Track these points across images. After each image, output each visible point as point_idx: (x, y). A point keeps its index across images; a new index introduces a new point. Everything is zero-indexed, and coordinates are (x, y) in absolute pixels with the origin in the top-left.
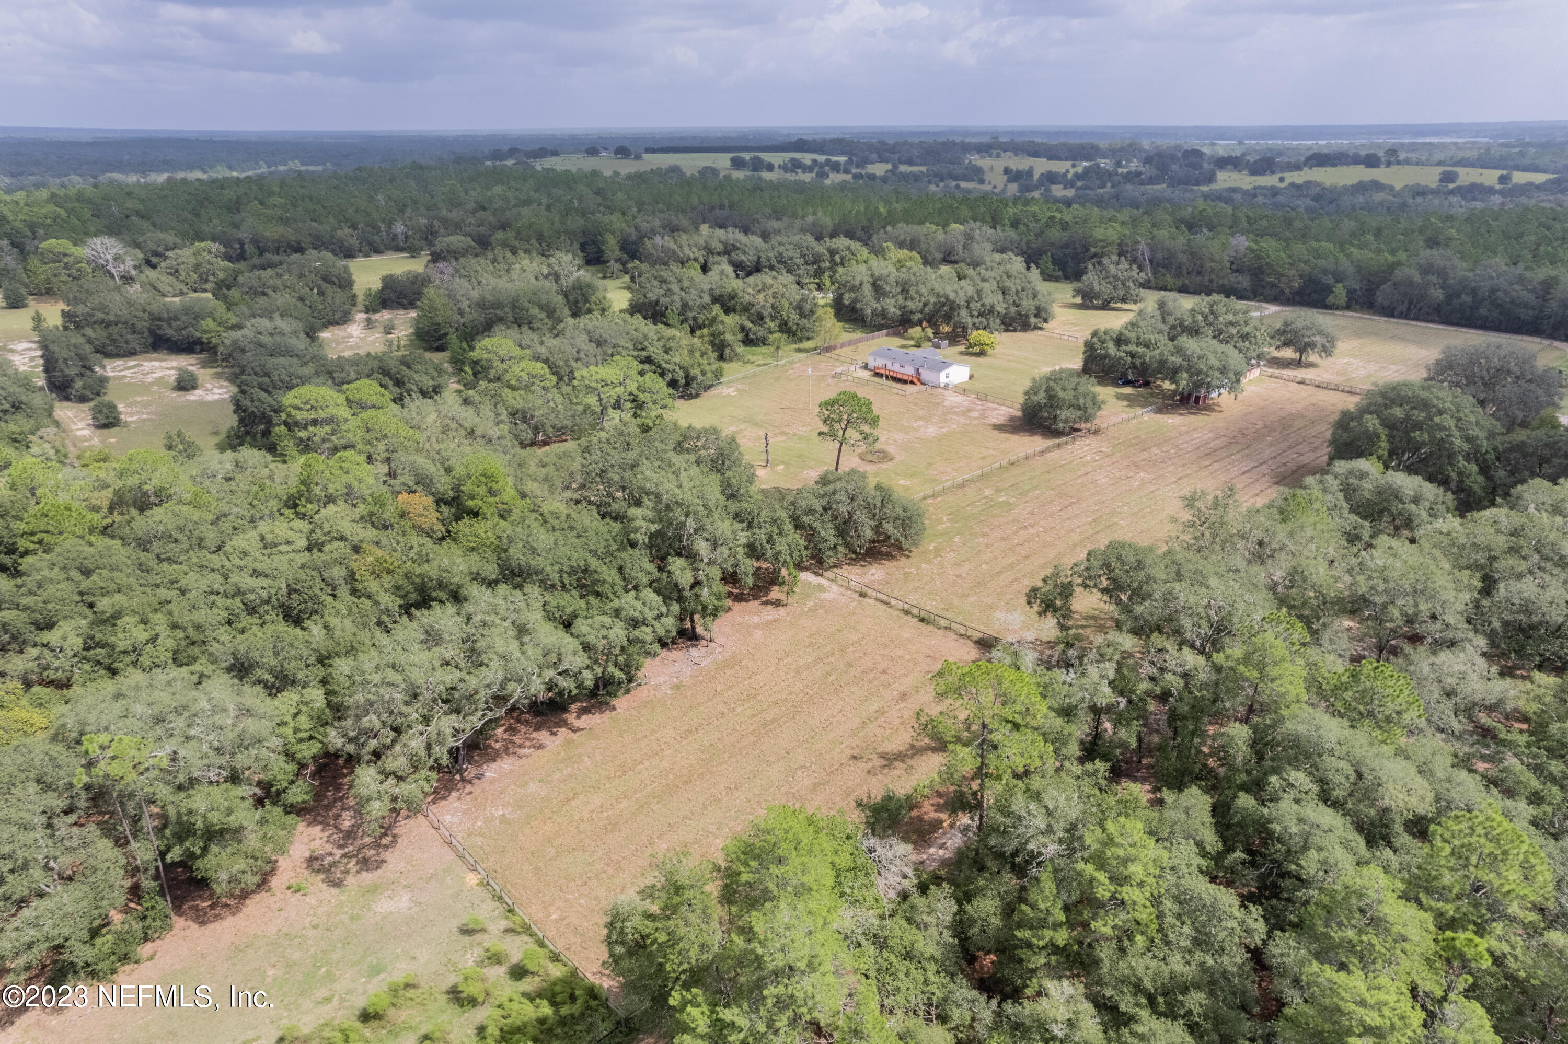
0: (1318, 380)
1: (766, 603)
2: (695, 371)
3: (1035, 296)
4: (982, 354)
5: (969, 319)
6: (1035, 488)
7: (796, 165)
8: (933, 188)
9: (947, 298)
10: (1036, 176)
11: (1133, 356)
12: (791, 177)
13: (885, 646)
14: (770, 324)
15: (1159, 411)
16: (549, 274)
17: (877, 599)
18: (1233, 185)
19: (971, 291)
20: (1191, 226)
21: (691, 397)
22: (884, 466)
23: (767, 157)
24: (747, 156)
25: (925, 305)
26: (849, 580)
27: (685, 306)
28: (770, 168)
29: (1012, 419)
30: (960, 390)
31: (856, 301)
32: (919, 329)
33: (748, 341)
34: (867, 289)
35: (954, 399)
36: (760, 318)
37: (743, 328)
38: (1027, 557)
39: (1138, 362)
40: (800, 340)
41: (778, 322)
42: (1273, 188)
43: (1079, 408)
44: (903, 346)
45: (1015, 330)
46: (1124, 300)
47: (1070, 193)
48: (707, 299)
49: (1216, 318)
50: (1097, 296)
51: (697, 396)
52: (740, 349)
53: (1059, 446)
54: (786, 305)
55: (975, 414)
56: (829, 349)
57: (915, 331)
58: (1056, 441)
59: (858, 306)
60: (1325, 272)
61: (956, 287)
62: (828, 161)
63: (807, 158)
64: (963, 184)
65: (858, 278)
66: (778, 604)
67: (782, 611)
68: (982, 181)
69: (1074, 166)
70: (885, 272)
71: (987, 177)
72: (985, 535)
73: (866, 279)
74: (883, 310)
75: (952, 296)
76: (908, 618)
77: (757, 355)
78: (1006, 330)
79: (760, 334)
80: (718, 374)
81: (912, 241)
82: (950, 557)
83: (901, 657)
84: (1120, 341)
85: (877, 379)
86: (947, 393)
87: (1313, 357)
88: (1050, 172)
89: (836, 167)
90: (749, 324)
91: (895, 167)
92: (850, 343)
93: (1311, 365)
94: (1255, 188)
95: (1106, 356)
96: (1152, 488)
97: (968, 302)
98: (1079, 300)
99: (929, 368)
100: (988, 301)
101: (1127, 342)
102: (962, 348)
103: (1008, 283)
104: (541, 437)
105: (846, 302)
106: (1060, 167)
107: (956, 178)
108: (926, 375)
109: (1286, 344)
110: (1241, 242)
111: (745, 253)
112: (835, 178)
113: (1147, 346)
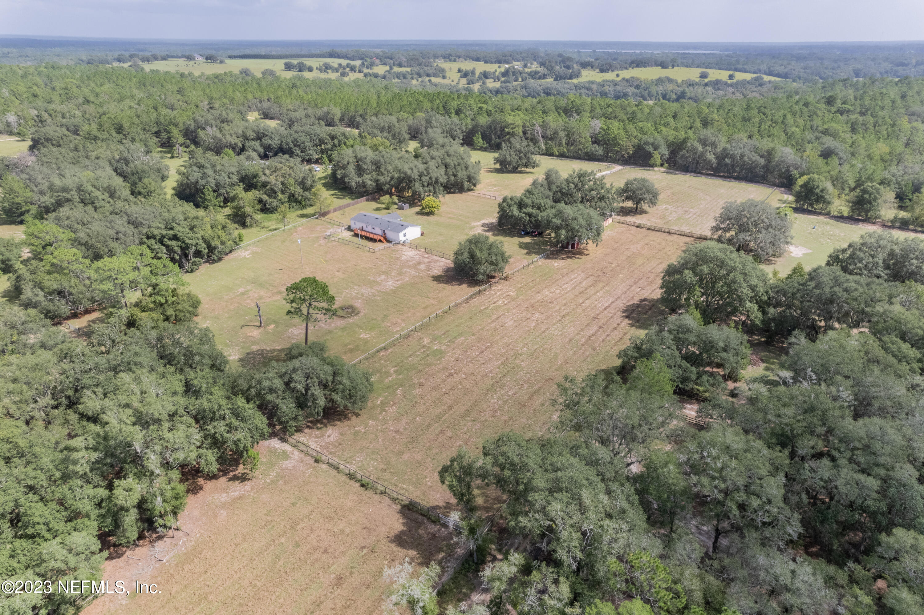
0: (648, 224)
1: (235, 478)
2: (215, 243)
3: (467, 168)
4: (430, 213)
5: (421, 189)
6: (461, 335)
7: (327, 68)
8: (414, 82)
9: (405, 174)
10: (477, 74)
11: (530, 215)
12: (323, 76)
13: (330, 519)
14: (281, 196)
15: (547, 257)
16: (120, 159)
17: (330, 465)
18: (592, 79)
19: (422, 167)
20: (567, 111)
21: (214, 261)
22: (352, 320)
23: (308, 62)
24: (295, 62)
25: (392, 178)
26: (308, 446)
27: (218, 185)
28: (310, 69)
29: (448, 270)
30: (414, 245)
31: (345, 176)
32: (387, 196)
33: (265, 209)
34: (351, 169)
35: (409, 254)
36: (272, 193)
37: (260, 201)
38: (451, 407)
39: (533, 220)
40: (304, 207)
41: (287, 195)
42: (613, 81)
43: (493, 264)
44: (378, 209)
45: (454, 193)
46: (526, 166)
47: (497, 85)
48: (235, 178)
49: (583, 185)
50: (509, 163)
51: (220, 259)
52: (259, 217)
53: (479, 292)
54: (293, 183)
55: (423, 267)
56: (324, 214)
57: (386, 198)
58: (477, 289)
59: (346, 180)
60: (647, 143)
61: (411, 165)
62: (348, 65)
63: (334, 62)
64: (433, 79)
65: (346, 159)
66: (243, 478)
67: (248, 485)
68: (444, 77)
69: (499, 67)
70: (363, 155)
71: (448, 74)
72: (421, 385)
73: (352, 160)
74: (364, 183)
75: (409, 172)
76: (352, 482)
77: (270, 221)
78: (448, 193)
79: (274, 204)
80: (239, 240)
81: (390, 127)
82: (392, 410)
83: (342, 531)
84: (521, 205)
85: (355, 239)
86: (404, 248)
87: (645, 206)
88: (485, 72)
89: (353, 69)
90: (265, 197)
91: (391, 68)
92: (340, 208)
93: (643, 212)
94: (604, 81)
95: (512, 216)
96: (544, 328)
97: (420, 176)
98: (498, 166)
99: (391, 230)
100: (434, 175)
101: (526, 206)
102: (418, 209)
103: (448, 160)
104: (81, 308)
105: (339, 177)
106: (491, 68)
107: (428, 75)
108: (390, 235)
109: (628, 198)
110: (598, 124)
111: (271, 138)
112: (353, 76)
113: (539, 208)
